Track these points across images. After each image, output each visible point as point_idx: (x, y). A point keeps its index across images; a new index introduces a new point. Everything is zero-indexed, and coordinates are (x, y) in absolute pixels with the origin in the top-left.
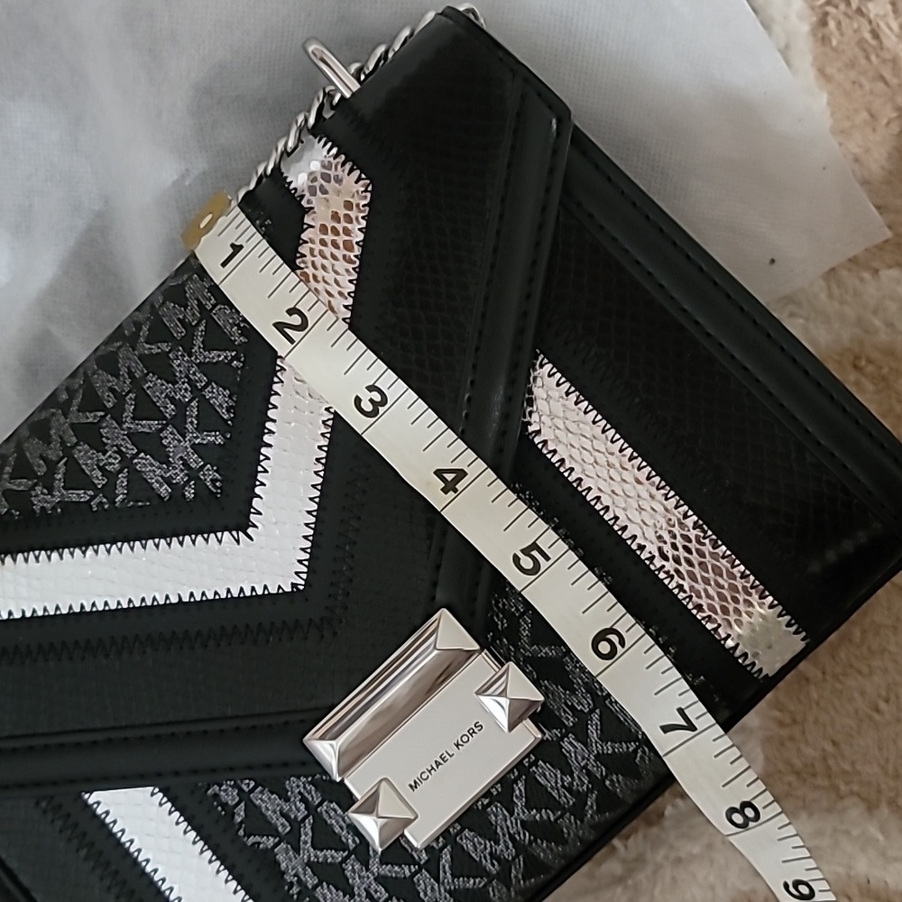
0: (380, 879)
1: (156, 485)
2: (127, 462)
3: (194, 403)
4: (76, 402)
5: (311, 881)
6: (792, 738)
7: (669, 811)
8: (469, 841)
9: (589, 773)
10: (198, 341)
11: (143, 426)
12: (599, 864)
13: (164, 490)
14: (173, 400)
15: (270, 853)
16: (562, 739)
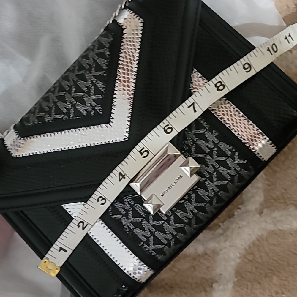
0: (153, 226)
1: (82, 112)
2: (73, 105)
3: (93, 87)
4: (57, 90)
5: (132, 227)
6: (272, 189)
7: (236, 213)
8: (179, 213)
9: (214, 191)
10: (93, 69)
11: (78, 95)
12: (215, 231)
13: (85, 113)
14: (87, 87)
15: (119, 219)
16: (205, 181)
